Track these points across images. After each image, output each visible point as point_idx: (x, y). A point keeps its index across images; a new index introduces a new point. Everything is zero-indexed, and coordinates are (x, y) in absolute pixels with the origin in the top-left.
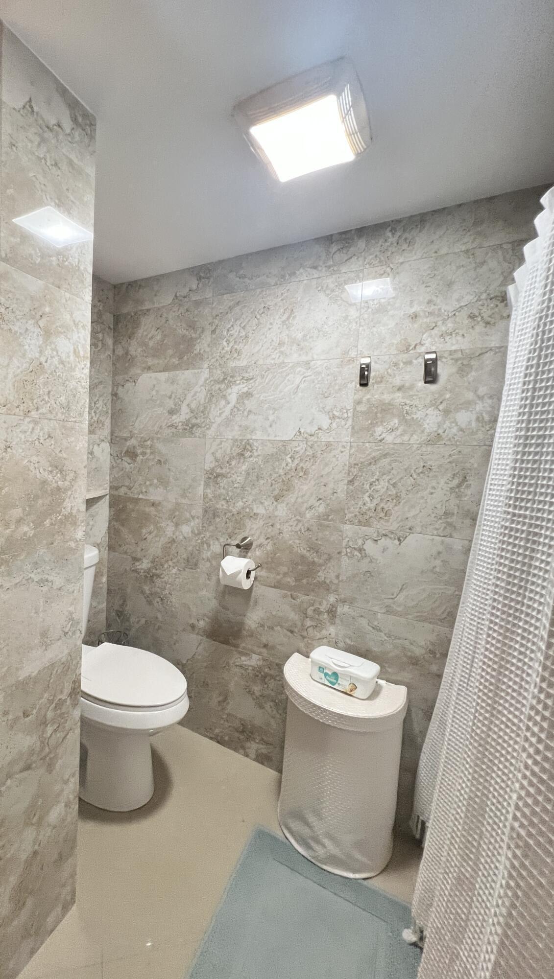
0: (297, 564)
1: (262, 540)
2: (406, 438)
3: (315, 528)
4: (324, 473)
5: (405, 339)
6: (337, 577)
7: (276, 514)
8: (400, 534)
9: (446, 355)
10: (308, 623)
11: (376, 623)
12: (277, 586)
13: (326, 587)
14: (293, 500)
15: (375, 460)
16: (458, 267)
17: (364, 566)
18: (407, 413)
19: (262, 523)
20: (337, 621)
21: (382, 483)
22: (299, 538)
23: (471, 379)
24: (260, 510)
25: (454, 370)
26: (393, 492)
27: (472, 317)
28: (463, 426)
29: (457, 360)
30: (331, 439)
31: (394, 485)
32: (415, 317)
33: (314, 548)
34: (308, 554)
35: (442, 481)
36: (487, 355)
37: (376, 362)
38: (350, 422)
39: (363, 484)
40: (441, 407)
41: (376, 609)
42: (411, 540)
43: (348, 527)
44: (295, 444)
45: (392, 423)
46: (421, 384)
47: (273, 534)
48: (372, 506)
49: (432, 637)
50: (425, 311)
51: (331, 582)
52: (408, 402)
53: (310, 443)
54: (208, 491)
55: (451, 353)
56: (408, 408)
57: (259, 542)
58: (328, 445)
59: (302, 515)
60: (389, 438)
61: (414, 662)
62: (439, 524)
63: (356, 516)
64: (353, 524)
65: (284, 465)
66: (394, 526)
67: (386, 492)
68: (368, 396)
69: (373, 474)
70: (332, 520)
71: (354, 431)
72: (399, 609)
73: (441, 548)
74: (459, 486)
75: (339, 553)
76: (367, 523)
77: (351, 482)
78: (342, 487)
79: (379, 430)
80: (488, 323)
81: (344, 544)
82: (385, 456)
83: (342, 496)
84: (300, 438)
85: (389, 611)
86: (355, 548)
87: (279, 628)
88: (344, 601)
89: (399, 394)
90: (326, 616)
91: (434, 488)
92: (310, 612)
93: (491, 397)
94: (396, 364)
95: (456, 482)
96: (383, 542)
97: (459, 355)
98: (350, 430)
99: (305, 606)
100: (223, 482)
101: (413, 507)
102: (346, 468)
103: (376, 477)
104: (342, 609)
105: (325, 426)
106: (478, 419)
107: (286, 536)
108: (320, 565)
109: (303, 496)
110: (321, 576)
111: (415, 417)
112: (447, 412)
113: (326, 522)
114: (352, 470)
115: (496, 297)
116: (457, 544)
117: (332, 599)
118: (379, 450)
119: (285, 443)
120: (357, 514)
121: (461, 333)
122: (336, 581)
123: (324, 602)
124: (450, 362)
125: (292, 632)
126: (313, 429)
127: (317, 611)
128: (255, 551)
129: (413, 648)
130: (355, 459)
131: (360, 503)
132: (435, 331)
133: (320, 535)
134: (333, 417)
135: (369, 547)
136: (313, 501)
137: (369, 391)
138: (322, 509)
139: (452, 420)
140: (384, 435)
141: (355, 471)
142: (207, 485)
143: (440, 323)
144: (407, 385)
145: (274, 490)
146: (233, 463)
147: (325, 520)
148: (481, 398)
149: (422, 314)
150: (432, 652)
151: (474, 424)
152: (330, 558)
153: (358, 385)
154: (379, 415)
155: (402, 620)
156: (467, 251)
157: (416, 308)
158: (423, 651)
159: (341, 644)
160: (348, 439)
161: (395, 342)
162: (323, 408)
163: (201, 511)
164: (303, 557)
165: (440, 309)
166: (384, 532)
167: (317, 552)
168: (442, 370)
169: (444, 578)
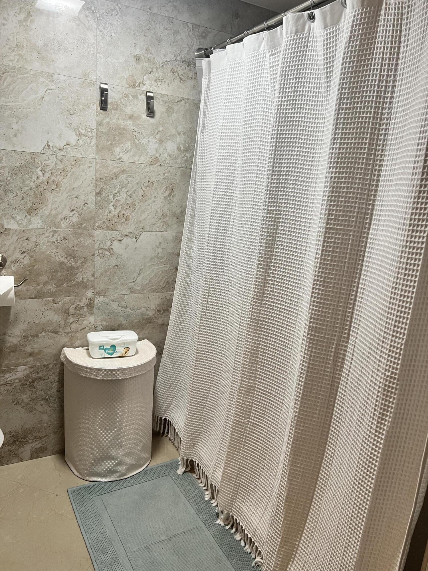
0: (56, 271)
1: (17, 255)
2: (136, 158)
3: (71, 236)
4: (74, 186)
5: (132, 76)
6: (93, 275)
7: (30, 227)
8: (136, 233)
9: (159, 97)
10: (71, 320)
11: (123, 303)
12: (38, 296)
13: (84, 285)
14: (47, 213)
15: (116, 176)
16: (165, 29)
17: (113, 262)
18: (136, 138)
19: (15, 238)
20: (95, 310)
21: (122, 194)
22: (57, 248)
23: (173, 119)
24: (11, 225)
25: (164, 110)
26: (130, 201)
27: (173, 71)
28: (170, 152)
29: (166, 102)
30: (79, 155)
31: (130, 196)
32: (138, 58)
33: (71, 254)
34: (66, 261)
35: (160, 192)
36: (182, 103)
37: (112, 91)
38: (94, 141)
39: (108, 196)
40: (157, 137)
41: (123, 293)
42: (144, 236)
43: (98, 232)
44: (45, 157)
45: (126, 146)
46: (144, 116)
47: (29, 247)
48: (116, 213)
49: (158, 302)
50: (145, 57)
51: (88, 280)
52: (136, 129)
53: (59, 158)
55: (163, 95)
56: (136, 134)
57: (14, 258)
58: (77, 160)
59: (57, 226)
60: (125, 157)
61: (149, 321)
62: (160, 224)
63: (104, 222)
64: (103, 229)
65: (34, 178)
66: (132, 228)
67: (125, 202)
68: (108, 120)
69: (115, 187)
70: (85, 228)
71: (99, 150)
72: (138, 288)
73: (161, 240)
74: (169, 195)
75: (93, 255)
76: (113, 228)
77: (98, 194)
78: (92, 199)
79: (117, 150)
80: (181, 79)
81: (97, 246)
82: (123, 172)
83: (92, 206)
84: (49, 152)
85: (132, 291)
86: (105, 249)
87: (43, 333)
88: (99, 293)
89: (130, 122)
90: (86, 309)
91: (155, 197)
92: (72, 310)
93: (184, 134)
94: (127, 96)
95: (167, 194)
96: (125, 240)
97: (166, 99)
98: (94, 148)
99: (67, 307)
101: (143, 212)
102: (94, 182)
103: (117, 189)
104: (97, 301)
105: (73, 142)
106: (178, 148)
107: (43, 247)
108: (78, 268)
109: (56, 209)
110: (80, 277)
111: (142, 142)
112: (161, 141)
113: (80, 231)
114: (99, 183)
115: (185, 61)
116: (170, 236)
117: (90, 294)
118: (118, 167)
119: (34, 156)
120: (106, 221)
121: (167, 82)
122: (92, 279)
123: (84, 298)
124: (162, 103)
125: (56, 333)
126: (61, 144)
127: (78, 308)
128: (10, 267)
129: (148, 312)
130: (100, 174)
131: (107, 211)
132: (151, 75)
133: (76, 242)
134: (80, 135)
135: (116, 245)
136: (67, 212)
137: (108, 116)
138: (75, 219)
139: (164, 147)
140: (121, 155)
141: (101, 184)
143: (154, 70)
144: (135, 115)
145: (26, 203)
147: (79, 228)
148: (179, 134)
149: (143, 58)
150: (159, 311)
151: (176, 152)
152: (86, 260)
153: (99, 109)
154: (117, 138)
155: (140, 296)
156: (169, 18)
157: (138, 52)
158: (154, 313)
159: (100, 327)
160: (93, 156)
161: (126, 77)
162: (70, 124)
164: (62, 264)
165: (154, 58)
166: (125, 233)
167: (74, 257)
168: (158, 107)
169: (164, 260)
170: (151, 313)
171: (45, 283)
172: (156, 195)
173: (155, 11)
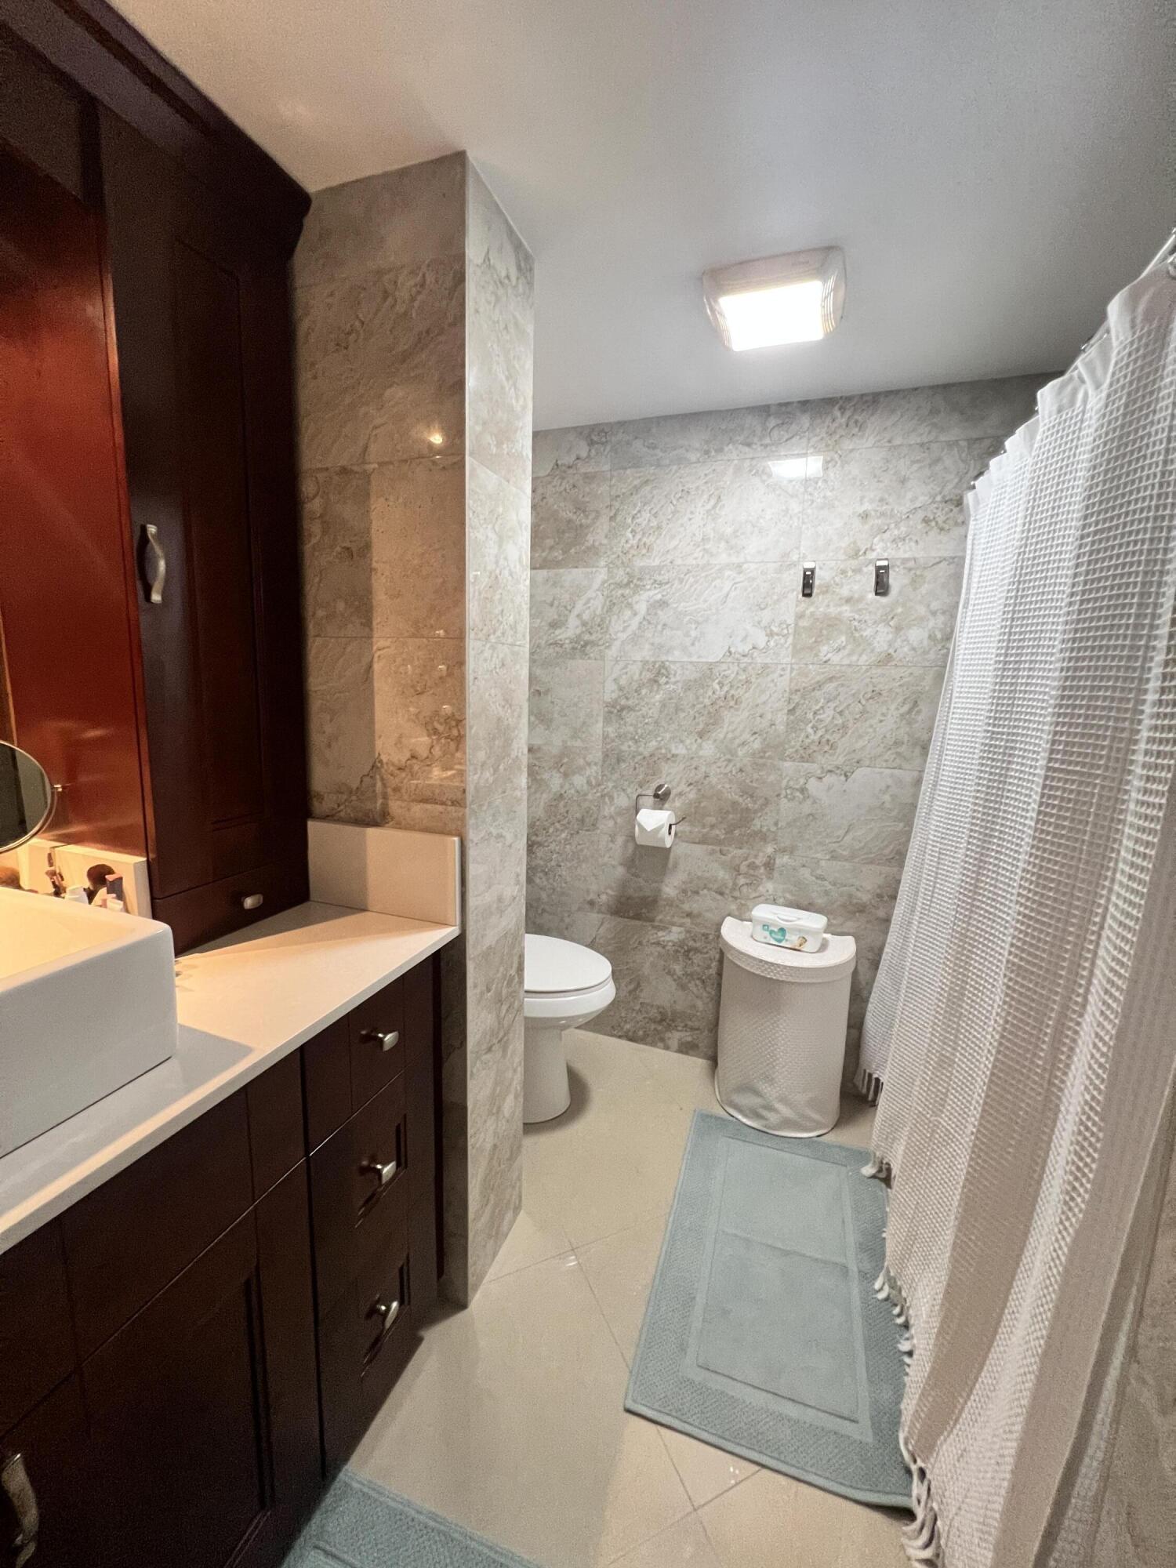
0: (728, 812)
1: (683, 787)
2: (854, 658)
3: (749, 769)
4: (759, 701)
5: (855, 542)
6: (776, 824)
7: (701, 753)
8: (847, 768)
9: (898, 563)
10: (742, 881)
11: (819, 872)
12: (703, 841)
13: (764, 837)
14: (721, 736)
15: (819, 685)
16: (913, 462)
17: (807, 808)
18: (856, 630)
19: (682, 766)
20: (776, 874)
21: (827, 710)
22: (730, 781)
23: (924, 592)
24: (680, 750)
25: (906, 581)
26: (839, 721)
27: (926, 521)
28: (915, 644)
29: (910, 570)
30: (768, 661)
31: (841, 713)
32: (865, 516)
33: (748, 792)
34: (740, 800)
35: (893, 707)
36: (942, 565)
37: (821, 568)
38: (790, 640)
39: (806, 714)
40: (891, 623)
41: (819, 856)
42: (860, 773)
43: (787, 764)
44: (724, 666)
45: (839, 642)
46: (871, 595)
47: (697, 778)
48: (816, 738)
49: (880, 880)
50: (876, 511)
51: (769, 830)
52: (857, 617)
53: (742, 666)
54: (610, 729)
55: (905, 561)
56: (856, 623)
57: (679, 789)
58: (765, 667)
59: (733, 753)
60: (836, 659)
61: (861, 909)
62: (890, 755)
63: (797, 751)
64: (795, 760)
65: (710, 693)
66: (841, 760)
67: (831, 722)
68: (812, 609)
69: (817, 702)
70: (770, 758)
71: (796, 651)
72: (845, 853)
73: (890, 782)
74: (910, 711)
75: (778, 795)
76: (809, 759)
77: (791, 711)
78: (781, 718)
79: (824, 649)
80: (942, 529)
81: (784, 783)
82: (831, 679)
83: (781, 728)
84: (730, 660)
85: (834, 857)
86: (796, 789)
87: (705, 891)
88: (783, 851)
89: (846, 608)
90: (762, 870)
91: (883, 715)
92: (743, 868)
93: (944, 613)
94: (843, 572)
95: (906, 708)
96: (829, 779)
97: (911, 564)
98: (790, 649)
99: (738, 862)
100: (630, 718)
101: (860, 737)
102: (786, 695)
103: (820, 704)
104: (782, 860)
105: (762, 644)
106: (930, 637)
107: (714, 780)
108: (756, 812)
109: (733, 731)
110: (757, 824)
111: (865, 634)
112: (898, 629)
113: (761, 761)
114: (793, 697)
115: (951, 500)
116: (908, 776)
117: (770, 849)
118: (823, 673)
119: (711, 666)
120: (799, 748)
121: (915, 538)
122: (773, 829)
123: (761, 854)
124: (902, 572)
125: (722, 894)
126: (745, 648)
127: (752, 866)
128: (674, 801)
129: (859, 894)
130: (797, 684)
131: (803, 735)
132: (887, 535)
133: (756, 776)
134: (771, 634)
135: (813, 785)
136: (746, 736)
137: (813, 603)
138: (757, 745)
139: (904, 638)
140: (829, 655)
141: (796, 698)
142: (607, 721)
143: (893, 526)
144: (856, 596)
145: (698, 724)
146: (644, 692)
147: (761, 757)
148: (934, 613)
149: (873, 513)
150: (880, 896)
151: (926, 642)
152: (767, 802)
153: (800, 595)
154: (825, 632)
155: (847, 865)
156: (922, 445)
157: (867, 506)
158: (870, 896)
159: (781, 900)
160: (788, 660)
161: (843, 545)
162: (759, 623)
163: (600, 755)
164: (734, 803)
165: (892, 510)
166: (829, 768)
167: (752, 796)
168: (895, 581)
169: (894, 813)
170: (865, 898)
171: (713, 826)
172: (884, 711)
173: (897, 441)
